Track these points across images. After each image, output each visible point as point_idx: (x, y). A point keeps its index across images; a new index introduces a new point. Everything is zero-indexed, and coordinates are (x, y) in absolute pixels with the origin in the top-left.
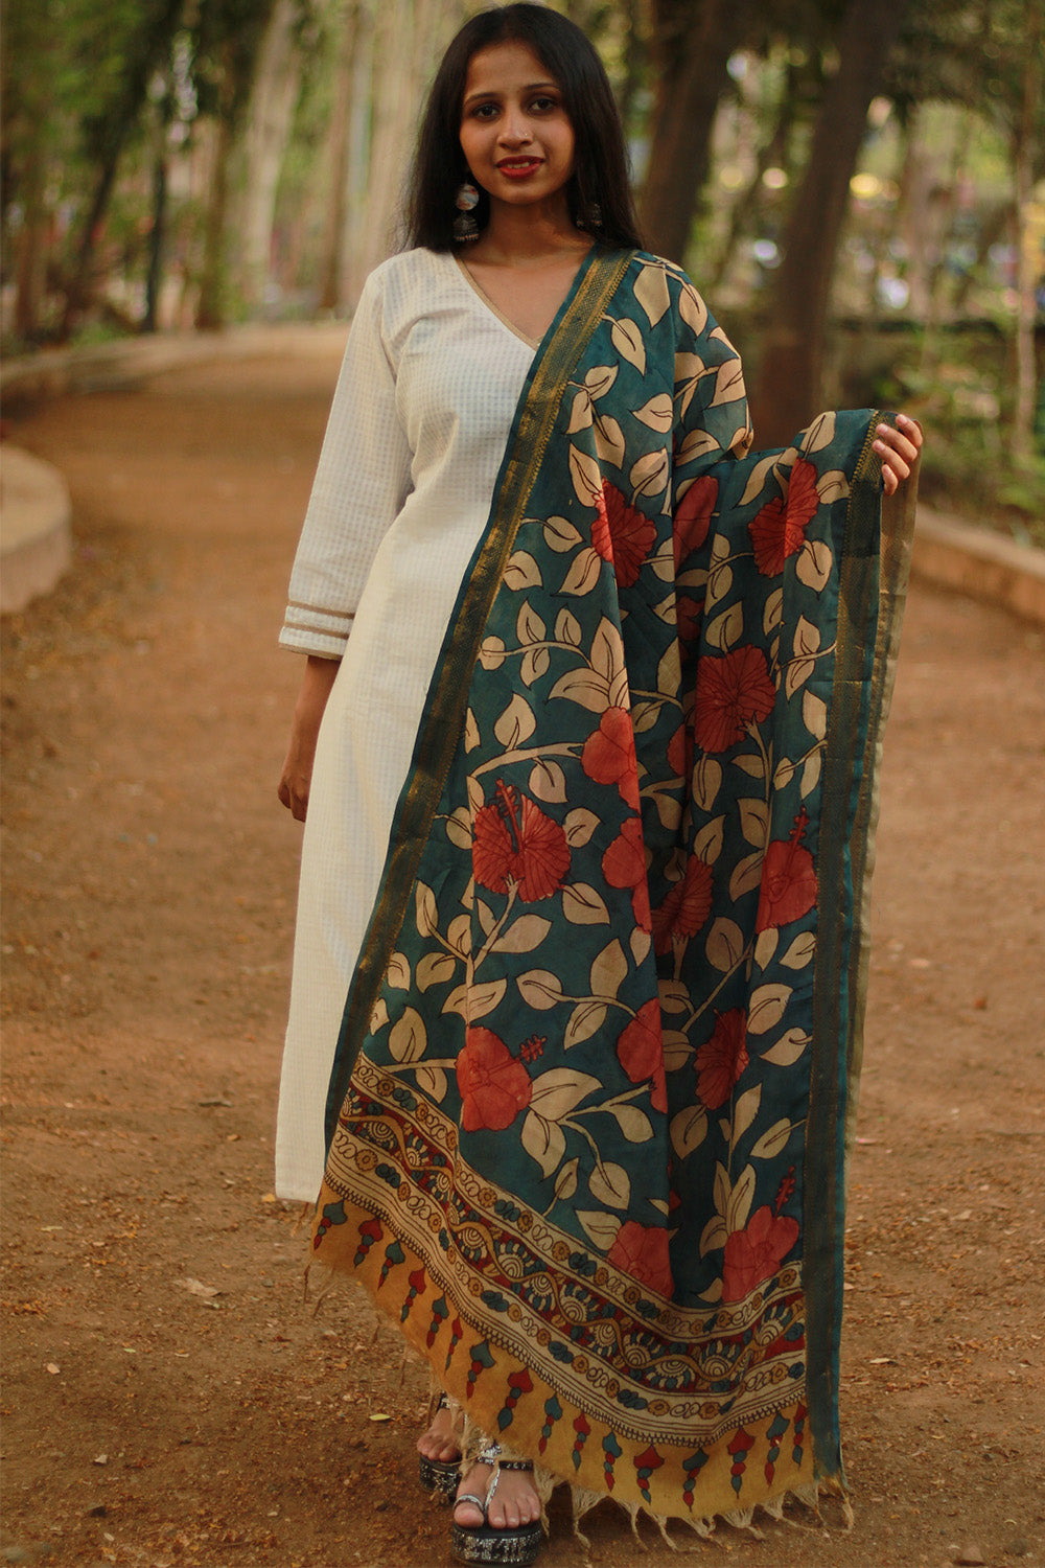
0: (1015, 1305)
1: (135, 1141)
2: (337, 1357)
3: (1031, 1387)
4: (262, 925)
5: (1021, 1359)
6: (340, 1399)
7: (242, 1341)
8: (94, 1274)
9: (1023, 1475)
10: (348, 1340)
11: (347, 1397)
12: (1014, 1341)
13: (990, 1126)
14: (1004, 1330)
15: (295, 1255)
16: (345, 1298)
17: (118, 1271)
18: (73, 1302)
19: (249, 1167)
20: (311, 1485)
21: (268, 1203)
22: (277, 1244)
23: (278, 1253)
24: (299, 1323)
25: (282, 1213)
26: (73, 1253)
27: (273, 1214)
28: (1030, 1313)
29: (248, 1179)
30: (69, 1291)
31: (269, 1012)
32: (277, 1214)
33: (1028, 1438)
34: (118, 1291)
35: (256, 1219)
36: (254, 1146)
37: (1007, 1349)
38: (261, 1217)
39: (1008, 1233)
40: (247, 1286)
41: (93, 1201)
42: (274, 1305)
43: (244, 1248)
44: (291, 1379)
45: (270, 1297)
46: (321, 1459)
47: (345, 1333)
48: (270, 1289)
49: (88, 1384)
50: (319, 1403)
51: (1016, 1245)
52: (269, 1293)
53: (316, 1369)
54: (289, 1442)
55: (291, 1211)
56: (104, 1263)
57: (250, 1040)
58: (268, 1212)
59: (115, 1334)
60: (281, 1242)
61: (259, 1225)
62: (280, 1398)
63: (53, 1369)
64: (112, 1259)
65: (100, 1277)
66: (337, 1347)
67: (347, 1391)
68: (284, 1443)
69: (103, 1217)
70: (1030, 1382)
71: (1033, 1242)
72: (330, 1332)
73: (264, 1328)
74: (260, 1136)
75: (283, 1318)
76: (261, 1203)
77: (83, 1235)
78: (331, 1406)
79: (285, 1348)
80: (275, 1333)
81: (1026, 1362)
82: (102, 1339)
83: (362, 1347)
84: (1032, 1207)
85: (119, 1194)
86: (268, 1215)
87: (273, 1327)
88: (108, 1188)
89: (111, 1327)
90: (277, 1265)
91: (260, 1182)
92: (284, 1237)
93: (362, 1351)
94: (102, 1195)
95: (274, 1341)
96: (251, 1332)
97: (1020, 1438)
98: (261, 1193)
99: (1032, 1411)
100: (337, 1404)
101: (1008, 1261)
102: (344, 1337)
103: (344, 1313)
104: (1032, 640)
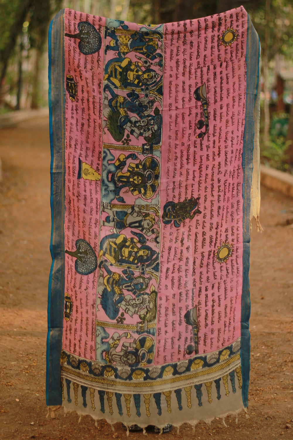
0: (272, 378)
1: (34, 339)
3: (277, 400)
8: (26, 375)
9: (276, 423)
12: (273, 388)
13: (264, 331)
14: (270, 385)
17: (32, 374)
18: (21, 382)
26: (20, 370)
28: (276, 380)
30: (20, 380)
33: (277, 413)
34: (33, 379)
37: (271, 390)
39: (270, 359)
41: (24, 355)
49: (27, 404)
51: (272, 362)
56: (28, 372)
59: (33, 391)
63: (17, 400)
64: (30, 371)
65: (28, 376)
69: (27, 360)
70: (277, 399)
71: (277, 362)
77: (22, 364)
81: (276, 394)
82: (30, 392)
84: (276, 352)
85: (31, 354)
88: (27, 352)
89: (32, 389)
94: (26, 354)
97: (275, 413)
99: (278, 406)
101: (270, 367)
104: (271, 194)
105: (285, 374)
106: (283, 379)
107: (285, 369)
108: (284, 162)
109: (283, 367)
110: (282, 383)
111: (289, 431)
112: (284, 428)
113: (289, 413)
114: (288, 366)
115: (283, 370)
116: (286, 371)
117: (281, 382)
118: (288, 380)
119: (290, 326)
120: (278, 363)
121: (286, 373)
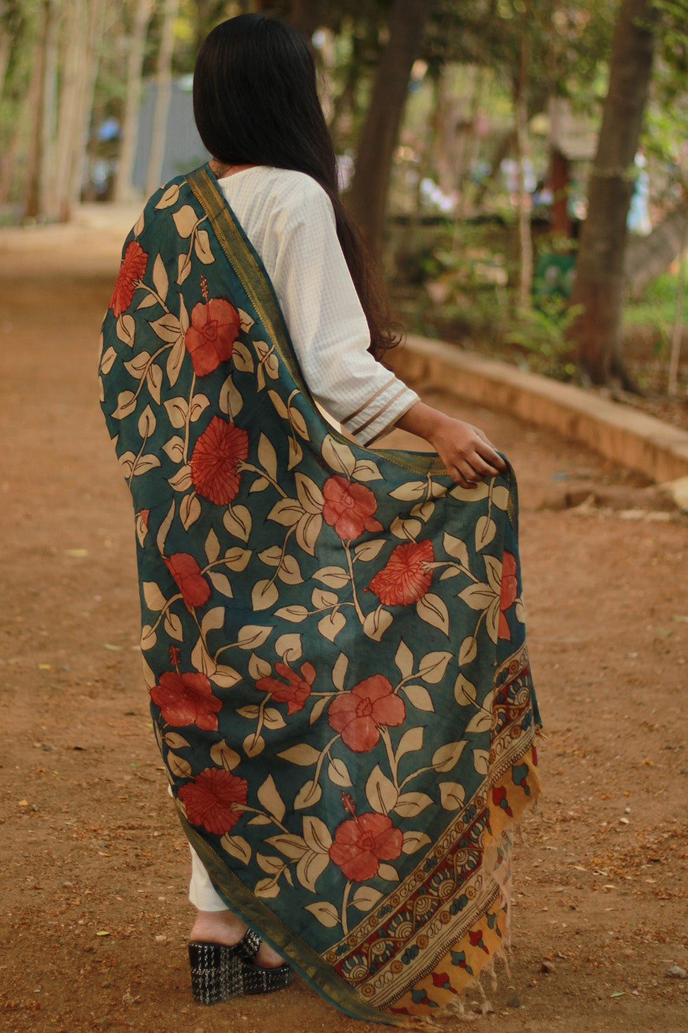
2: (73, 898)
4: (8, 633)
5: (519, 891)
6: (76, 923)
7: (10, 890)
9: (519, 959)
10: (80, 888)
11: (81, 922)
15: (42, 838)
16: (77, 863)
19: (9, 784)
20: (61, 973)
21: (23, 806)
22: (30, 831)
23: (31, 836)
24: (48, 878)
25: (32, 813)
27: (27, 812)
28: (524, 864)
29: (9, 792)
31: (17, 688)
32: (29, 813)
33: (523, 938)
35: (15, 816)
36: (12, 772)
38: (18, 815)
40: (12, 857)
42: (30, 868)
43: (8, 834)
44: (45, 912)
45: (28, 863)
46: (66, 958)
47: (77, 883)
48: (27, 859)
50: (63, 926)
52: (27, 861)
53: (60, 906)
54: (45, 949)
55: (39, 811)
57: (5, 705)
58: (23, 812)
60: (33, 830)
61: (18, 820)
62: (37, 923)
66: (73, 892)
67: (81, 918)
68: (42, 949)
70: (524, 905)
72: (68, 883)
73: (24, 882)
74: (15, 765)
75: (37, 875)
76: (18, 806)
78: (71, 927)
79: (39, 893)
80: (32, 884)
81: (522, 894)
83: (90, 892)
86: (23, 813)
87: (31, 881)
90: (31, 844)
91: (16, 793)
92: (34, 827)
93: (90, 894)
95: (31, 889)
96: (16, 884)
97: (517, 939)
98: (18, 800)
99: (525, 923)
100: (75, 926)
102: (77, 886)
103: (76, 872)
104: (531, 437)
105: (545, 849)
106: (540, 860)
107: (545, 838)
108: (564, 358)
109: (541, 833)
110: (539, 869)
111: (550, 979)
112: (539, 972)
113: (551, 938)
114: (555, 831)
115: (541, 841)
116: (549, 842)
117: (536, 867)
118: (553, 862)
119: (564, 741)
120: (531, 823)
121: (547, 847)
